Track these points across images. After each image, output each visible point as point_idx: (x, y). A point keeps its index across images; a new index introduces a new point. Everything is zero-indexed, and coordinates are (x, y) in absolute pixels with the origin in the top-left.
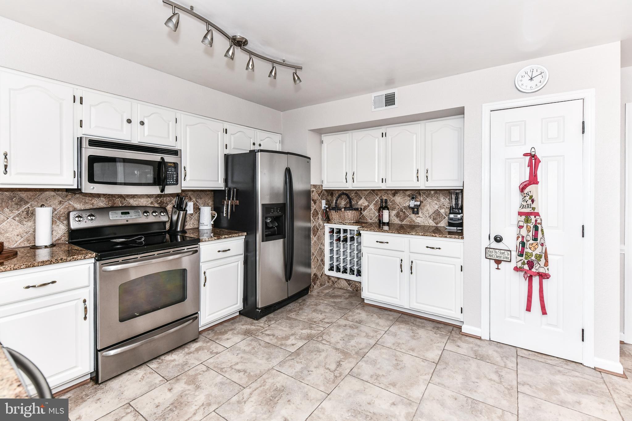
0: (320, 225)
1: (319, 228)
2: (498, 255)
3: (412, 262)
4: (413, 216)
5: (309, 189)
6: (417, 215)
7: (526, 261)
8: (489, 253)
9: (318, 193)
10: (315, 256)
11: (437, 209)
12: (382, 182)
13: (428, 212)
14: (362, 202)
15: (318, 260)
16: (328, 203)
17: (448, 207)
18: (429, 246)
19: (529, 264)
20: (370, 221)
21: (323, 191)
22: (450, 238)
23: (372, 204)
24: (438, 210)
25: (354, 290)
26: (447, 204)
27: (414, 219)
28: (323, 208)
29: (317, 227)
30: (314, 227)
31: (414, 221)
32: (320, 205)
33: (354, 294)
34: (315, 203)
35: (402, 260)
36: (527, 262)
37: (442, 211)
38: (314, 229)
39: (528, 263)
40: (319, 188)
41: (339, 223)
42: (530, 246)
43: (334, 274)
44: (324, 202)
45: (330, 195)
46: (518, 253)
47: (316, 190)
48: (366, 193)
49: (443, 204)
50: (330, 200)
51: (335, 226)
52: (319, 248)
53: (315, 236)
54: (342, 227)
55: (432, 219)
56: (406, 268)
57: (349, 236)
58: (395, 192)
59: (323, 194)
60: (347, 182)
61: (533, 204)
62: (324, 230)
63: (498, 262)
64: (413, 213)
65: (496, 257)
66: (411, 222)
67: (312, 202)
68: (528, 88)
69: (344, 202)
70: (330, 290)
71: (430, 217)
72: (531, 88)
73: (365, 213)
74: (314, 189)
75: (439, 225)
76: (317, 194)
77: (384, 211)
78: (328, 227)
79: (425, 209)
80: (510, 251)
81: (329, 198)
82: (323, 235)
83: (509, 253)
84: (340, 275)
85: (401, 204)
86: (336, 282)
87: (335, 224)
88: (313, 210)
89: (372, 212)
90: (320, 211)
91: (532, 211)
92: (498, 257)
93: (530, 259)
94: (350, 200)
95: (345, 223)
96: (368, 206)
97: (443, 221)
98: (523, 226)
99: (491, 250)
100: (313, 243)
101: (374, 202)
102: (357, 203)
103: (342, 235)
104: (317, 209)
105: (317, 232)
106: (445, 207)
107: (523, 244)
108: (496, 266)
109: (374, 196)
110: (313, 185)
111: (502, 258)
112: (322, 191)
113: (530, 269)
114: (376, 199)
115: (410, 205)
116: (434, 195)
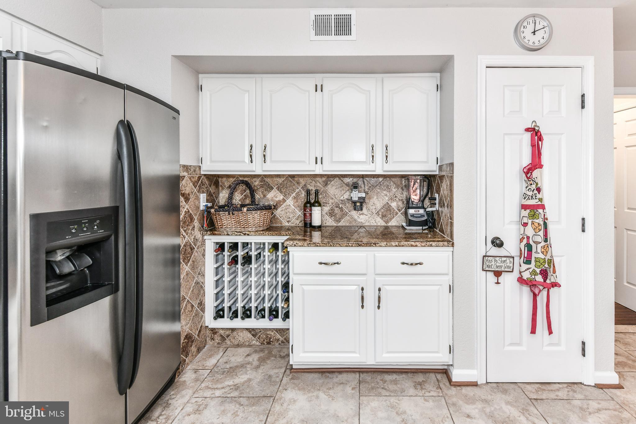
0: (196, 240)
1: (195, 246)
2: (498, 264)
3: (379, 290)
4: (354, 213)
5: (177, 173)
6: (360, 212)
7: (538, 271)
8: (487, 263)
9: (192, 181)
10: (188, 301)
11: (387, 203)
12: (316, 163)
13: (374, 207)
14: (273, 196)
15: (192, 306)
16: (212, 198)
17: (401, 198)
18: (405, 262)
19: (543, 274)
20: (287, 224)
21: (201, 177)
22: (437, 246)
23: (291, 198)
24: (389, 204)
25: (265, 342)
26: (400, 194)
27: (356, 217)
28: (202, 208)
29: (191, 245)
30: (185, 246)
31: (355, 220)
32: (197, 203)
33: (266, 352)
34: (187, 199)
35: (362, 289)
36: (540, 271)
37: (394, 205)
38: (186, 250)
39: (542, 272)
40: (195, 171)
41: (236, 233)
42: (543, 250)
43: (225, 323)
44: (203, 197)
45: (213, 185)
46: (524, 259)
47: (189, 174)
48: (280, 180)
49: (394, 195)
50: (214, 193)
51: (227, 240)
52: (196, 283)
53: (187, 264)
54: (240, 239)
55: (381, 216)
56: (371, 300)
57: (253, 253)
58: (329, 178)
59: (202, 182)
60: (252, 162)
61: (539, 193)
62: (203, 248)
63: (498, 274)
64: (355, 209)
65: (495, 268)
66: (351, 222)
67: (182, 199)
68: (531, 43)
69: (240, 195)
70: (218, 357)
71: (378, 214)
72: (534, 43)
73: (278, 212)
74: (185, 174)
75: (390, 224)
76: (191, 184)
77: (313, 208)
78: (211, 242)
79: (371, 203)
80: (513, 258)
81: (212, 189)
82: (202, 257)
83: (512, 260)
84: (238, 323)
85: (337, 197)
86: (228, 336)
87: (228, 235)
88: (183, 213)
89: (290, 211)
90: (196, 215)
91: (539, 203)
92: (498, 267)
93: (544, 267)
94: (253, 192)
95: (248, 233)
96: (284, 201)
97: (395, 218)
98: (528, 223)
99: (490, 258)
100: (184, 278)
101: (294, 194)
102: (265, 196)
103: (240, 253)
104: (191, 212)
105: (192, 255)
106: (397, 199)
107: (529, 247)
108: (495, 279)
109: (294, 185)
110: (184, 166)
111: (503, 268)
112: (199, 178)
113: (545, 281)
114: (297, 190)
115: (352, 197)
116: (383, 183)
